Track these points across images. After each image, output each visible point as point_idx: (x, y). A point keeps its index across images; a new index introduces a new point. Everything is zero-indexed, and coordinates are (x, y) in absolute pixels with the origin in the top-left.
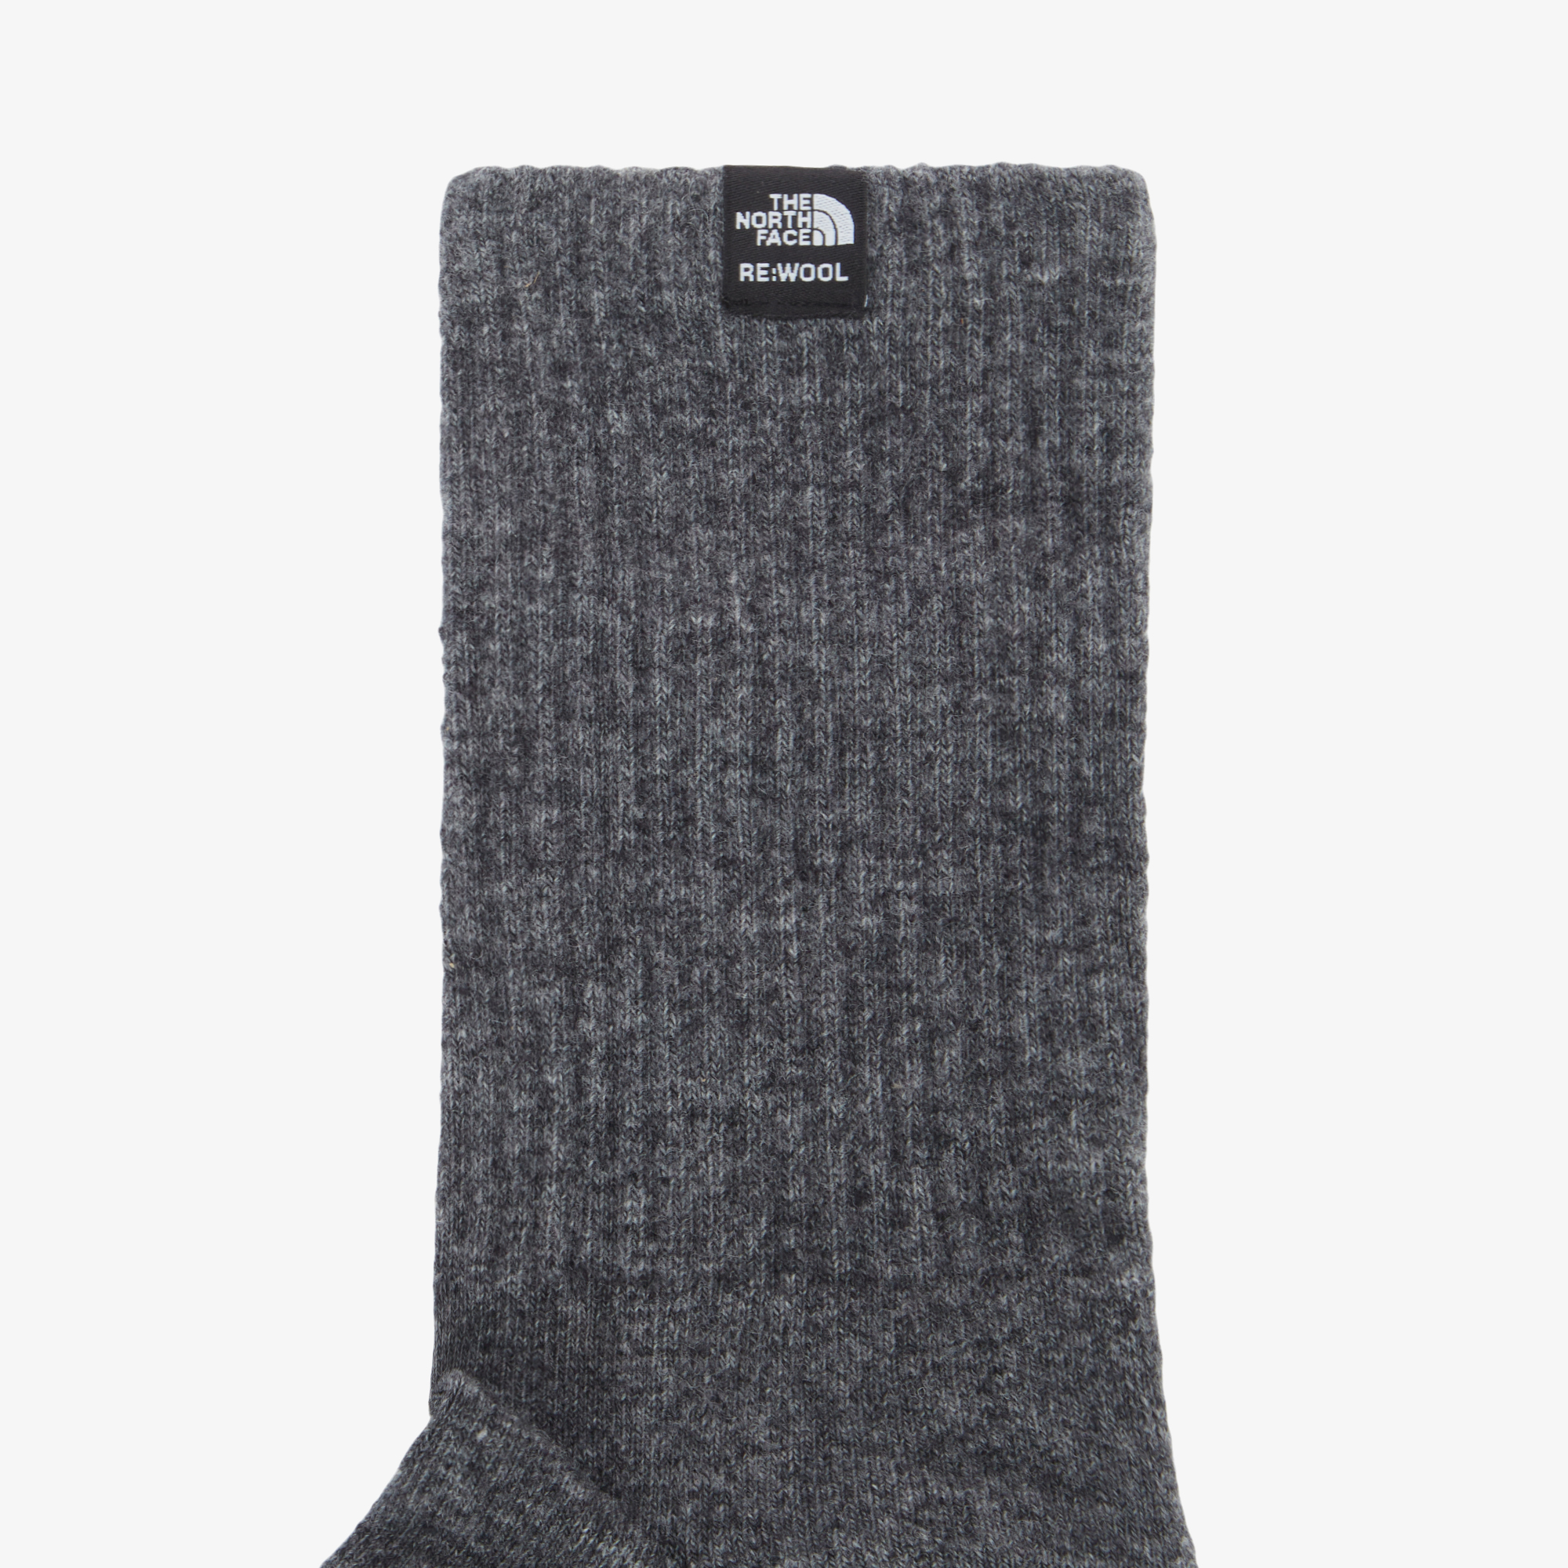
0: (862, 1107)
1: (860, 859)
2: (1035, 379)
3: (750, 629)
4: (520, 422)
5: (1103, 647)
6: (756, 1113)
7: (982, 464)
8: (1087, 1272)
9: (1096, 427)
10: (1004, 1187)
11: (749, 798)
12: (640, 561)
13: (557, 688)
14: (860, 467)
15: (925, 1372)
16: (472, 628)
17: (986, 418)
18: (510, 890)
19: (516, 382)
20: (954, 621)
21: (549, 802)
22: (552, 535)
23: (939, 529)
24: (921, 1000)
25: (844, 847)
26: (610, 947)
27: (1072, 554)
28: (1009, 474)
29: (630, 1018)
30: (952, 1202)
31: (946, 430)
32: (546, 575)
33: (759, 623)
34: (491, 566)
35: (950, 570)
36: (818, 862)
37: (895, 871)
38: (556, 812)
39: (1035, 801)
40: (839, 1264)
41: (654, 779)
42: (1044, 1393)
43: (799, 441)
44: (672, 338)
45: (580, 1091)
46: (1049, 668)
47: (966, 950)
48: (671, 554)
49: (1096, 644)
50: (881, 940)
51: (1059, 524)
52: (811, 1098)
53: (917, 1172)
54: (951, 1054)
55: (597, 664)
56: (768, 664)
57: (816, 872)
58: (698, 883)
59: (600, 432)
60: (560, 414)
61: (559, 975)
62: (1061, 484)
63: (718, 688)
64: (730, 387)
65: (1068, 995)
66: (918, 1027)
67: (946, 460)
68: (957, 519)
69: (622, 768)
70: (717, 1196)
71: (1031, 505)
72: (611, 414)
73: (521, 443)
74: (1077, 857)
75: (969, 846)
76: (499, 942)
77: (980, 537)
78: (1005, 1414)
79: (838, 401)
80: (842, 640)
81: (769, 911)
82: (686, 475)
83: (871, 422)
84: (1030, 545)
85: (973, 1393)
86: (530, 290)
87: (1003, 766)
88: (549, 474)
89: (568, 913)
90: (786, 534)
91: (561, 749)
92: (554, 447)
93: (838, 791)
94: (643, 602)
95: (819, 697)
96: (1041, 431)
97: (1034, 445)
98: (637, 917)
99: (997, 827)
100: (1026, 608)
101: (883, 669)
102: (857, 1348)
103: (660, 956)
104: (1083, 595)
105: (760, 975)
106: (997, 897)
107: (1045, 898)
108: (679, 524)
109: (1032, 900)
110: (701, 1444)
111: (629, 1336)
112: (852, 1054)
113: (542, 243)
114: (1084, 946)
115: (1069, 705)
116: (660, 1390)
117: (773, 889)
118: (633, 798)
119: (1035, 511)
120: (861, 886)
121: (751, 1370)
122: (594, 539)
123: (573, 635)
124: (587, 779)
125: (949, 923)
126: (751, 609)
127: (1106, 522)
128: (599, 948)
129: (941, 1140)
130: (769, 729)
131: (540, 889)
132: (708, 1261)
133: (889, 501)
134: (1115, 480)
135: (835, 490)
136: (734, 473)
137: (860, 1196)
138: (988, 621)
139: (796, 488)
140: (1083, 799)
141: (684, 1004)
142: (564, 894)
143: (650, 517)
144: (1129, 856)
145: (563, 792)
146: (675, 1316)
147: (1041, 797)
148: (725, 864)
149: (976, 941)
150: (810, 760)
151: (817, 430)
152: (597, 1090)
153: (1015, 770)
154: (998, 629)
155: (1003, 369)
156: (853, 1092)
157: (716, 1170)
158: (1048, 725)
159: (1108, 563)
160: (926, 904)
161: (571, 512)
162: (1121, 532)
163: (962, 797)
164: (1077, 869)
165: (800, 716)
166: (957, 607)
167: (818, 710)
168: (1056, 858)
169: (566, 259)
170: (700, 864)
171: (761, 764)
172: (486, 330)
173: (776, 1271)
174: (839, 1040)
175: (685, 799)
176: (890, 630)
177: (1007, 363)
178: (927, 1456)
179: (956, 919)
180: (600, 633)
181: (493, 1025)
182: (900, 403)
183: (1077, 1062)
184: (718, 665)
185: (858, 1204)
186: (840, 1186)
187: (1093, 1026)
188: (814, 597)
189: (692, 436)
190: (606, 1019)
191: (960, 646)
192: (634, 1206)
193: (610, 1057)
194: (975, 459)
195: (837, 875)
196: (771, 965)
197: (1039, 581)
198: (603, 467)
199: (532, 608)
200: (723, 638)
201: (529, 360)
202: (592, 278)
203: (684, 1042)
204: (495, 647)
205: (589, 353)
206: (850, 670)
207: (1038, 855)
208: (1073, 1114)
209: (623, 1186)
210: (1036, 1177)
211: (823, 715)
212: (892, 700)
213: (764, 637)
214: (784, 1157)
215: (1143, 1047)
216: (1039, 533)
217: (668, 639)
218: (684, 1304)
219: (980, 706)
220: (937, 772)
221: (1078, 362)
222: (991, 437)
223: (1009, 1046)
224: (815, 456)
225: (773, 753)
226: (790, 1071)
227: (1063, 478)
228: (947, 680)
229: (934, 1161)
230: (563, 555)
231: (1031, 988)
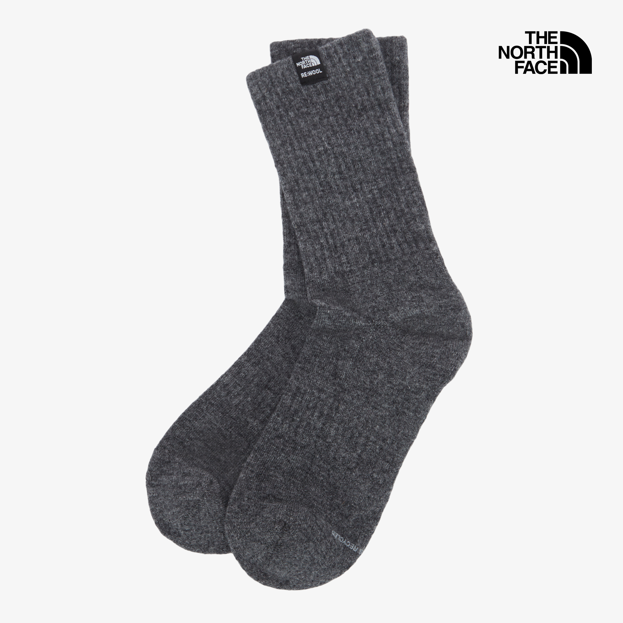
0: (379, 230)
1: (364, 185)
2: (365, 82)
3: (330, 148)
4: (274, 121)
5: (395, 131)
6: (360, 236)
7: (361, 103)
8: (428, 249)
9: (380, 88)
10: (409, 236)
11: (340, 180)
12: (305, 141)
13: (299, 170)
14: (338, 110)
15: (405, 273)
16: (280, 163)
17: (358, 93)
18: (303, 209)
19: (272, 114)
20: (366, 135)
21: (305, 192)
22: (288, 141)
23: (357, 118)
24: (384, 207)
25: (361, 184)
26: (325, 214)
27: (383, 115)
28: (366, 103)
29: (333, 227)
30: (401, 242)
31: (352, 98)
32: (289, 149)
33: (331, 146)
34: (280, 151)
35: (362, 125)
36: (357, 188)
37: (371, 185)
38: (307, 193)
39: (392, 165)
40: (384, 259)
41: (322, 181)
42: (427, 273)
43: (325, 109)
44: (295, 94)
45: (328, 242)
46: (386, 138)
47: (389, 196)
48: (310, 138)
49: (393, 131)
50: (373, 199)
51: (379, 110)
52: (370, 231)
53: (393, 238)
54: (392, 215)
55: (305, 163)
56: (335, 153)
57: (357, 190)
58: (336, 198)
59: (289, 118)
60: (281, 117)
61: (317, 223)
62: (376, 102)
63: (328, 161)
64: (309, 101)
65: (409, 198)
66: (385, 212)
67: (354, 104)
68: (360, 115)
69: (316, 181)
70: (358, 253)
71: (372, 108)
72: (290, 113)
73: (276, 125)
74: (403, 173)
75: (383, 177)
76: (304, 220)
77: (365, 117)
78: (422, 278)
79: (329, 98)
80: (348, 145)
81: (351, 200)
82: (307, 121)
83: (337, 100)
84: (375, 116)
85: (415, 275)
86: (267, 92)
87: (384, 159)
88: (283, 129)
89: (315, 211)
90: (329, 127)
91: (304, 181)
92: (282, 124)
93: (356, 173)
94: (309, 149)
95: (347, 157)
96: (370, 93)
97: (369, 96)
98: (328, 208)
99: (387, 172)
100: (378, 128)
101: (356, 148)
102: (391, 273)
103: (334, 213)
104: (388, 122)
105: (353, 211)
106: (391, 185)
107: (399, 182)
108: (310, 131)
109: (398, 183)
110: (368, 298)
111: (350, 282)
112: (374, 221)
113: (265, 82)
114: (409, 188)
115: (392, 144)
116: (358, 290)
117: (350, 195)
118: (320, 186)
119: (374, 109)
120: (366, 190)
121: (374, 282)
122: (295, 140)
123: (298, 159)
124: (310, 185)
125: (384, 192)
126: (329, 144)
127: (387, 107)
128: (323, 215)
129: (395, 231)
130: (340, 166)
131: (309, 207)
132: (360, 265)
133: (346, 115)
134: (386, 98)
135: (336, 116)
136: (316, 118)
137: (384, 246)
138: (372, 133)
139: (328, 118)
140: (401, 161)
141: (341, 221)
142: (313, 207)
143: (304, 132)
144: (413, 169)
145: (307, 189)
146: (357, 276)
147: (393, 163)
148: (340, 193)
149: (390, 194)
150: (349, 169)
151: (328, 105)
152: (331, 241)
153: (386, 159)
154: (374, 134)
155: (358, 82)
156: (377, 228)
157: (357, 248)
158: (389, 149)
159: (390, 115)
160: (379, 190)
161: (290, 136)
162: (391, 108)
163: (379, 168)
164: (404, 175)
165: (344, 161)
166: (366, 132)
167: (347, 159)
168: (399, 174)
169: (270, 84)
170: (336, 194)
171: (340, 173)
172: (262, 104)
173: (373, 264)
174: (371, 219)
175: (329, 184)
176: (355, 140)
177: (358, 81)
178: (410, 289)
179: (385, 191)
180: (303, 157)
181: (308, 235)
182: (341, 95)
183: (415, 210)
184: (326, 156)
185: (384, 247)
186: (379, 245)
187: (415, 202)
188: (339, 138)
189: (306, 113)
190: (328, 228)
191: (369, 139)
192: (344, 259)
193: (331, 235)
194: (359, 102)
195: (361, 189)
196: (355, 209)
197: (379, 122)
198: (292, 125)
199: (289, 156)
200: (326, 151)
201: (272, 107)
202: (276, 86)
203: (343, 228)
204: (285, 166)
205: (282, 102)
206: (351, 150)
207: (396, 175)
208: (417, 219)
209: (341, 256)
210: (414, 232)
211: (349, 160)
212: (360, 153)
213: (333, 148)
214: (368, 243)
215: (425, 204)
216: (376, 113)
217: (316, 154)
218: (358, 273)
219: (376, 149)
220: (373, 164)
221: (372, 76)
222: (361, 97)
223: (402, 210)
224: (329, 110)
225: (342, 170)
226: (364, 227)
227: (377, 101)
228: (369, 146)
229: (395, 235)
230: (291, 144)
231: (403, 199)
